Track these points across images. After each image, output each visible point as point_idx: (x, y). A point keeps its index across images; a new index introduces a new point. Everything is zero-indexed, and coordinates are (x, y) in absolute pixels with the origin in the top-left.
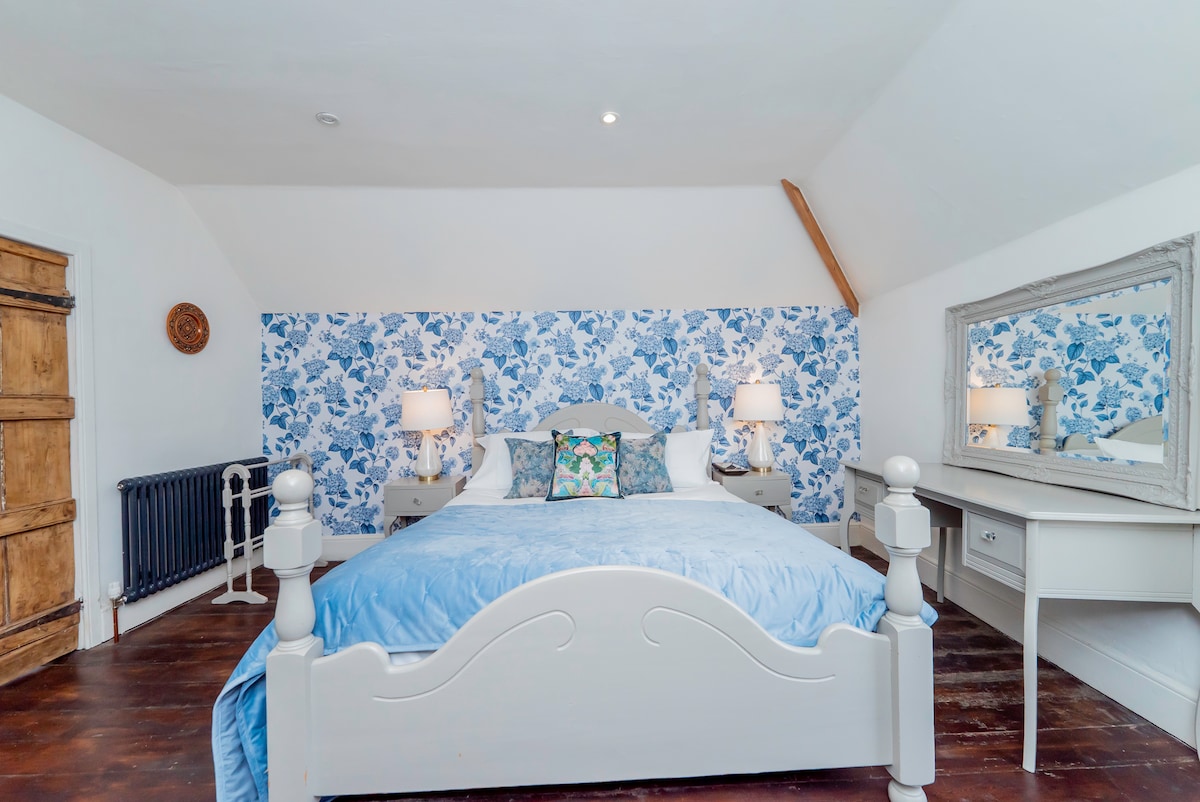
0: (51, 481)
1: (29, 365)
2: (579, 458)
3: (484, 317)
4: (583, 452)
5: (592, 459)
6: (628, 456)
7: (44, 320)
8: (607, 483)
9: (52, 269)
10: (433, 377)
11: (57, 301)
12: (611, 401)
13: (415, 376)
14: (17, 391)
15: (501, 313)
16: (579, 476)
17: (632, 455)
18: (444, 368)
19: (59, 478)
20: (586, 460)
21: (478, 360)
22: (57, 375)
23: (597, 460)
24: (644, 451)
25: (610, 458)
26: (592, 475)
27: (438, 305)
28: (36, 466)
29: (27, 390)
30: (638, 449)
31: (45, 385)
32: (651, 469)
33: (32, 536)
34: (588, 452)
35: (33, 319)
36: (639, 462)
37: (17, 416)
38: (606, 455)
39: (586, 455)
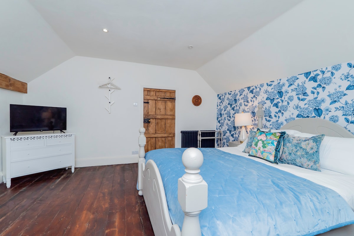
0: (172, 129)
1: (169, 110)
2: (258, 141)
3: (267, 84)
4: (260, 138)
5: (263, 142)
6: (288, 144)
7: (172, 102)
8: (268, 154)
9: (173, 93)
10: (251, 108)
11: (173, 99)
12: (327, 117)
13: (246, 108)
14: (168, 114)
15: (273, 81)
16: (257, 148)
17: (290, 144)
18: (254, 105)
19: (173, 129)
20: (260, 142)
21: (264, 101)
22: (173, 111)
23: (265, 143)
24: (298, 143)
25: (272, 143)
26: (262, 149)
27: (252, 83)
28: (170, 127)
29: (169, 114)
30: (295, 142)
31: (171, 113)
32: (299, 153)
33: (169, 138)
34: (262, 139)
35: (170, 102)
36: (292, 148)
37: (167, 118)
38: (270, 141)
39: (261, 140)
